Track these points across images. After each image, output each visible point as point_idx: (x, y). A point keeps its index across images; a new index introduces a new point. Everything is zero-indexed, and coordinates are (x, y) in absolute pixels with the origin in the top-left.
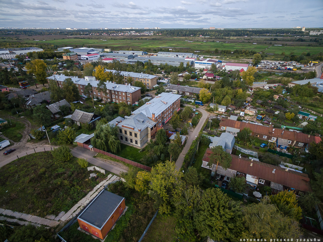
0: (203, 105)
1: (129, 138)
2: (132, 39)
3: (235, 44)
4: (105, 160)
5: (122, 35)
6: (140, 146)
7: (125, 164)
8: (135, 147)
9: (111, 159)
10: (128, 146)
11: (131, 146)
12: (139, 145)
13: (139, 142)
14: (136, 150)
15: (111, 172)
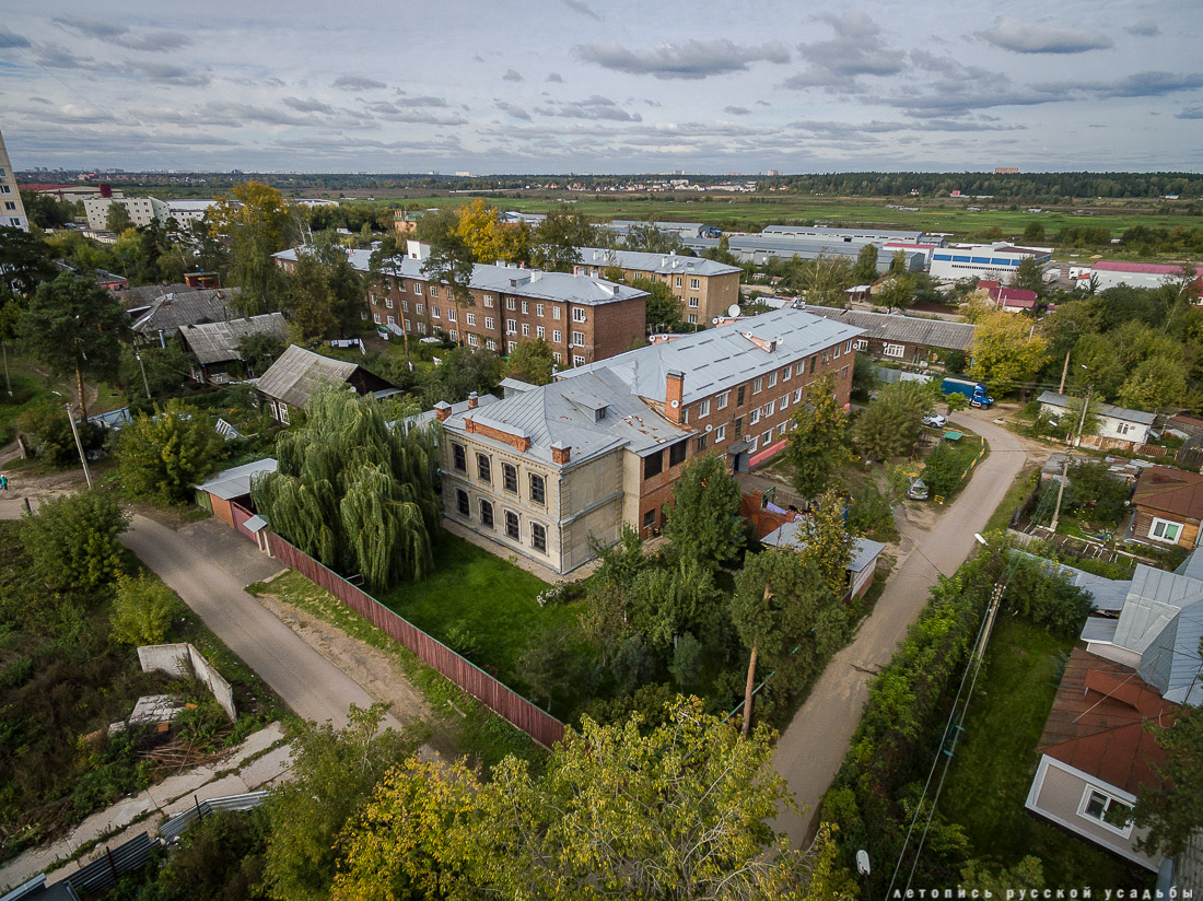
0: (989, 406)
1: (498, 503)
2: (673, 199)
3: (1120, 217)
4: (306, 616)
5: (637, 191)
6: (558, 566)
7: (409, 670)
8: (524, 565)
9: (341, 621)
10: (484, 554)
11: (505, 555)
12: (553, 557)
13: (553, 537)
14: (527, 583)
15: (292, 713)
